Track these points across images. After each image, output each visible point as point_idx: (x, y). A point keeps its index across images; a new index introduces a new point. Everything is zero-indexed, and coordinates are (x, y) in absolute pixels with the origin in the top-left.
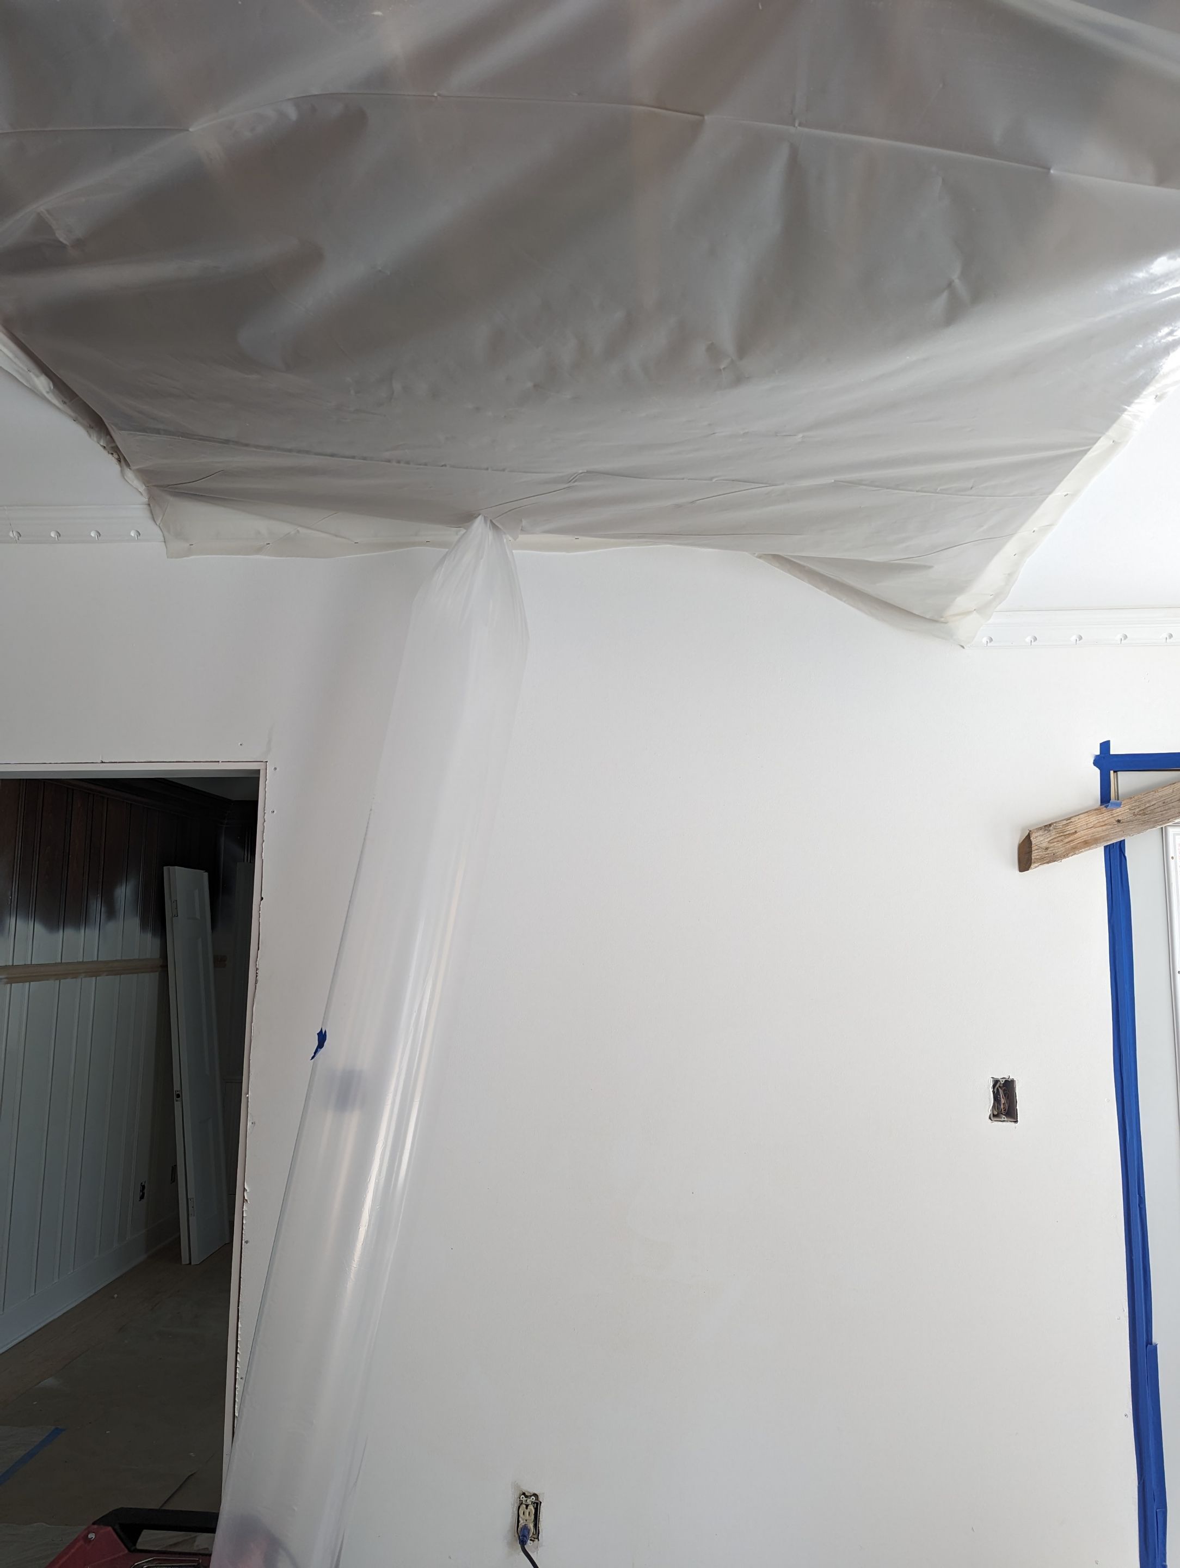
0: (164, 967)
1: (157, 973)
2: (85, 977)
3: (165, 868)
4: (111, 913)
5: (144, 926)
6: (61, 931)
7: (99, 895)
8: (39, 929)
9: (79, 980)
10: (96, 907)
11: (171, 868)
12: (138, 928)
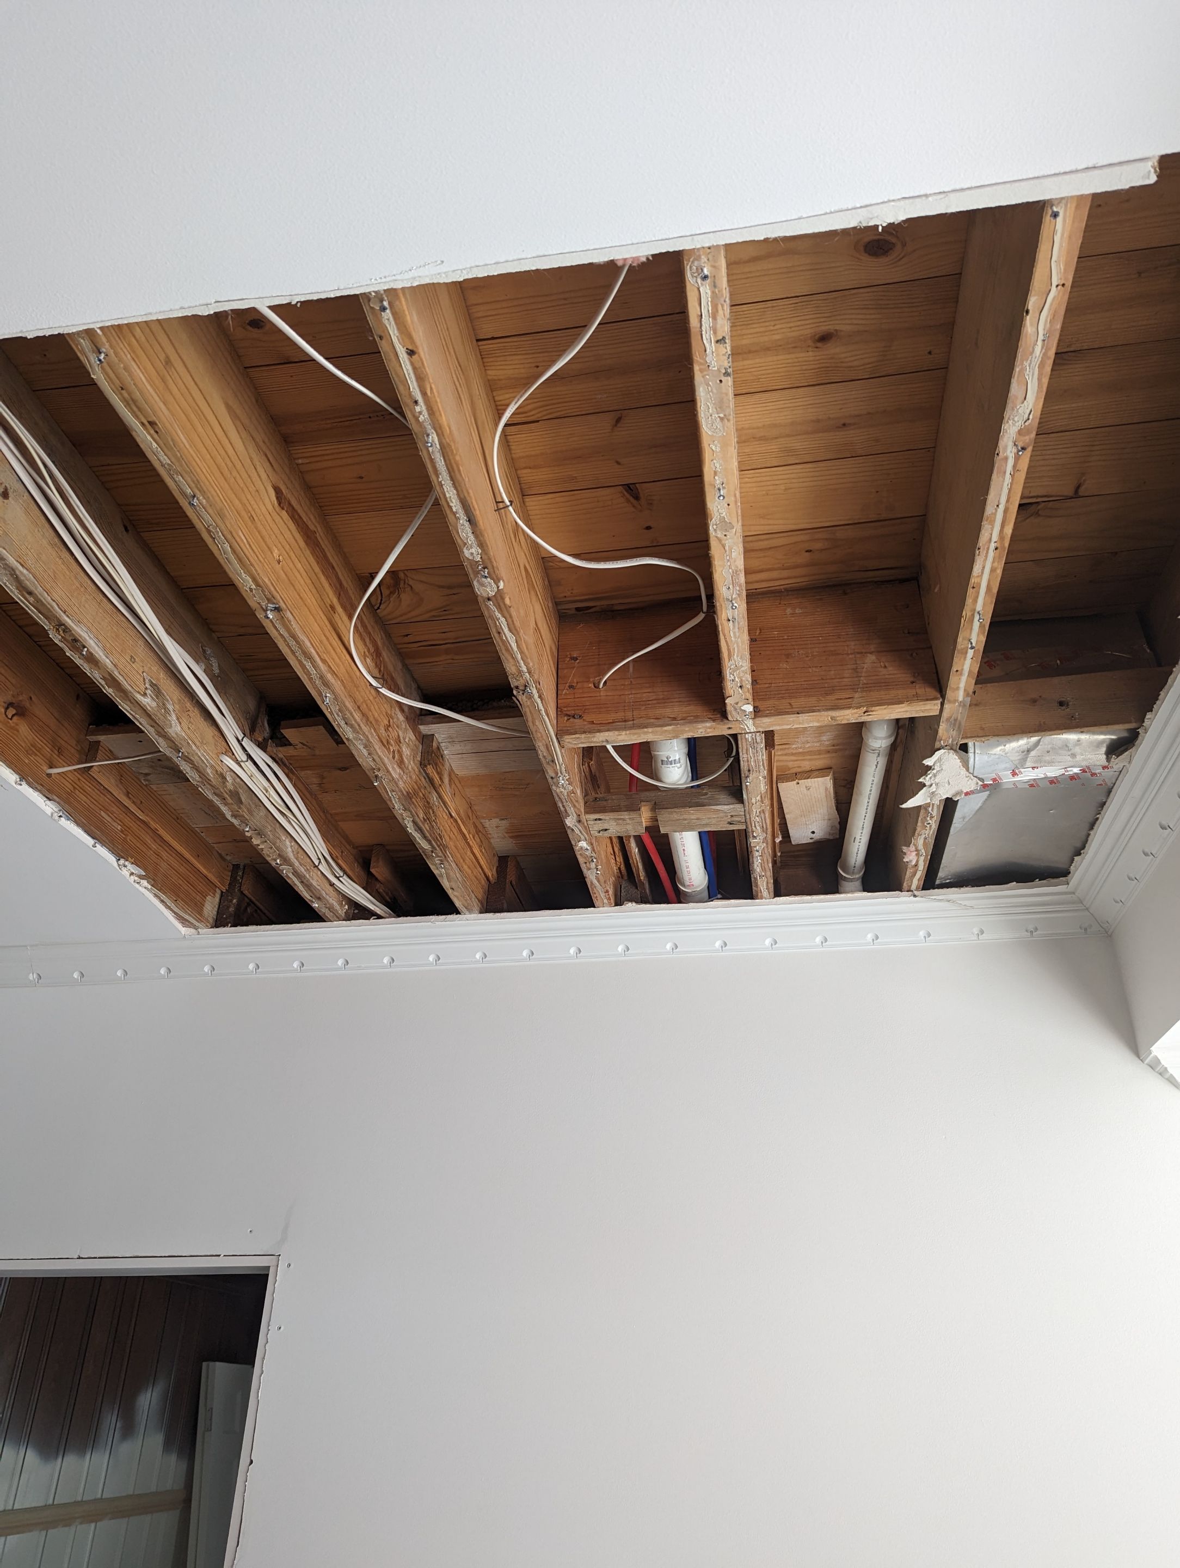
0: (188, 1501)
1: (179, 1511)
2: (81, 1523)
3: (204, 1364)
4: (128, 1430)
5: (168, 1444)
6: (60, 1460)
7: (116, 1407)
8: (32, 1457)
9: (73, 1528)
10: (111, 1421)
11: (211, 1364)
12: (160, 1448)
